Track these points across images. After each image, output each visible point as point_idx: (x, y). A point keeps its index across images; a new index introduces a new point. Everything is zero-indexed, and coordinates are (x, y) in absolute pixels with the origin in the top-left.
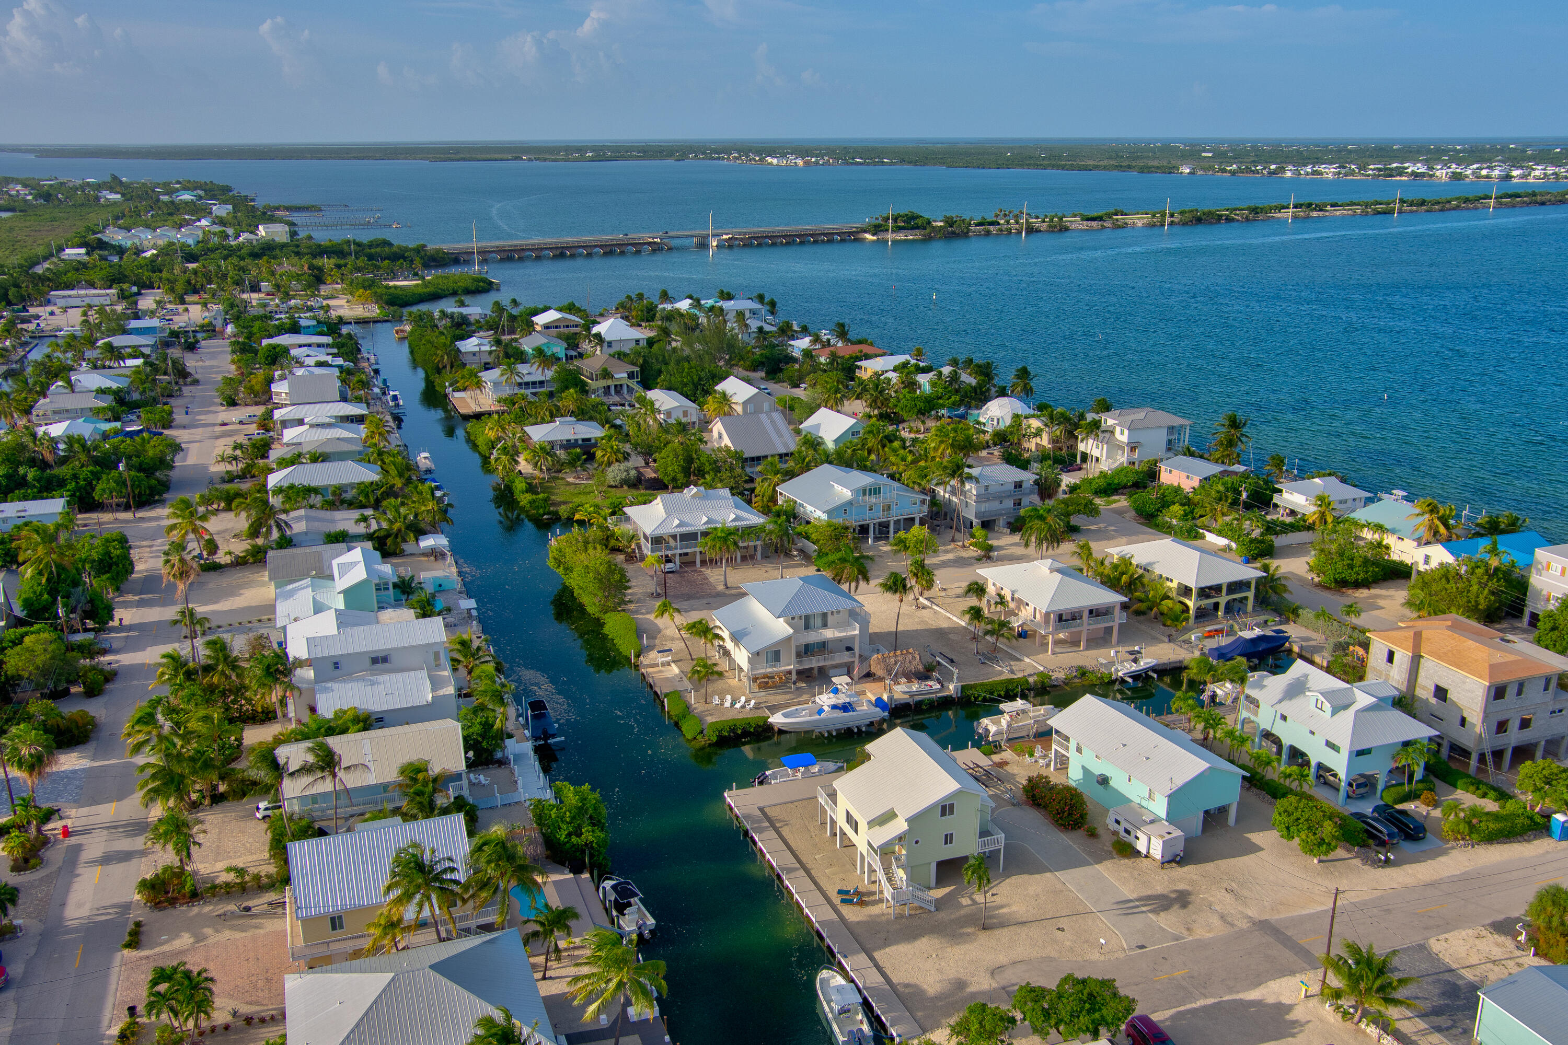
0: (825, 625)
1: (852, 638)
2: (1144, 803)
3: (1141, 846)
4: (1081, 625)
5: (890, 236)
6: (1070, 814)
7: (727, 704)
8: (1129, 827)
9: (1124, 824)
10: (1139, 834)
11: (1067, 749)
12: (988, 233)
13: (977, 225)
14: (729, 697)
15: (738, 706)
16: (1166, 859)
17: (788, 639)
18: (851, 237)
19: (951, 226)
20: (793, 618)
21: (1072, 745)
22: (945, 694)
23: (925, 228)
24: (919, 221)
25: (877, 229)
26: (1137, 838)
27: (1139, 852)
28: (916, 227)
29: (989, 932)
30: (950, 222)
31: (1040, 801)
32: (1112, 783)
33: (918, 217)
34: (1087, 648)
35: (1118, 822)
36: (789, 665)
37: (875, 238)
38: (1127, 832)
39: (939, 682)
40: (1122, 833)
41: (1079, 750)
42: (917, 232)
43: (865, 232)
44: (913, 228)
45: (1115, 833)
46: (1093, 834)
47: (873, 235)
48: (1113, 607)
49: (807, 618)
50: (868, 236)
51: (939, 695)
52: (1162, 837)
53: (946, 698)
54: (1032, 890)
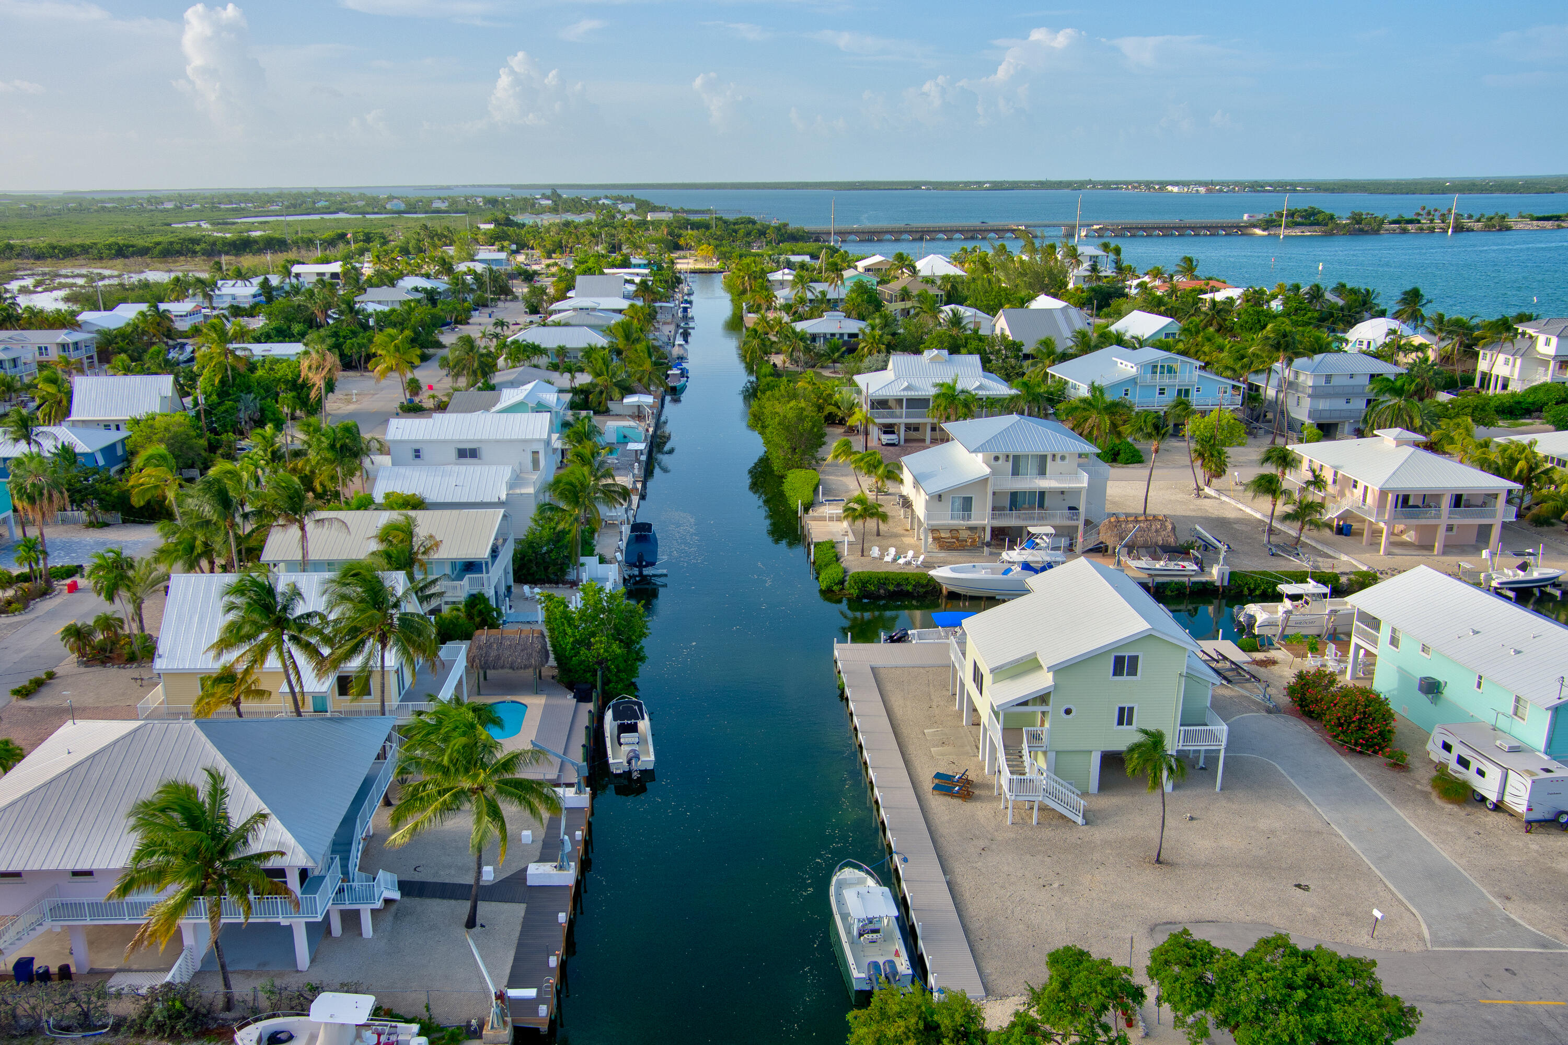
0: (1042, 472)
1: (1076, 492)
2: (1503, 723)
3: (1489, 788)
4: (1438, 516)
5: (1282, 232)
6: (1360, 728)
7: (888, 559)
8: (1466, 753)
9: (1458, 749)
10: (1488, 768)
11: (1374, 642)
12: (1404, 231)
13: (1391, 223)
14: (892, 551)
15: (901, 561)
16: (1536, 815)
17: (984, 481)
18: (1238, 230)
19: (1359, 223)
20: (996, 458)
21: (1384, 634)
22: (1203, 579)
23: (1326, 225)
24: (1320, 217)
25: (1269, 224)
26: (1481, 773)
27: (1483, 799)
28: (1317, 224)
29: (1165, 869)
30: (1357, 219)
31: (1312, 707)
32: (1447, 692)
33: (1319, 212)
34: (1444, 553)
35: (1447, 747)
36: (983, 518)
37: (1266, 233)
38: (1463, 762)
39: (1197, 561)
40: (1453, 765)
41: (1394, 642)
42: (1317, 228)
43: (1255, 226)
44: (1311, 224)
45: (1441, 767)
46: (1399, 765)
47: (1264, 230)
48: (1496, 496)
49: (1016, 458)
50: (1258, 232)
51: (1193, 579)
52: (1531, 773)
53: (1205, 584)
54: (1264, 824)
